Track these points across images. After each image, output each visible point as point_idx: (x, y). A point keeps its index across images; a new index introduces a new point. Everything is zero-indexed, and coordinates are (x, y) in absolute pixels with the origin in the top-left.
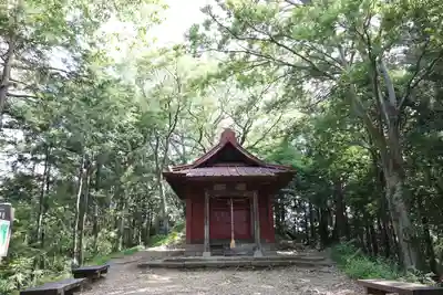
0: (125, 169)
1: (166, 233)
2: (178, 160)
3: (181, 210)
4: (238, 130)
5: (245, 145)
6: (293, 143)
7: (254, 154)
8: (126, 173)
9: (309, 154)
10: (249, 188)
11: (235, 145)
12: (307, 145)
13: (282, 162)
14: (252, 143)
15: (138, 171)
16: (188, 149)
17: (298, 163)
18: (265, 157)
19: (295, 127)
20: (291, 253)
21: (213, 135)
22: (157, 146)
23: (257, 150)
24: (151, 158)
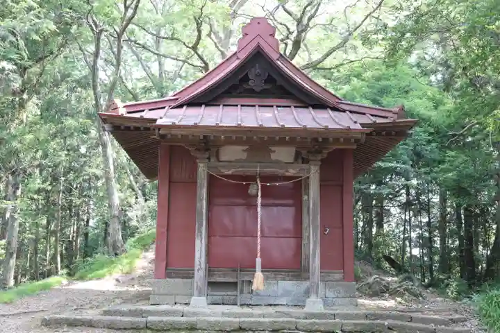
0: (22, 105)
1: (116, 252)
2: (147, 90)
3: (153, 203)
4: (284, 22)
5: (300, 60)
6: (413, 59)
7: (322, 82)
8: (24, 116)
9: (447, 86)
10: (301, 158)
11: (274, 56)
12: (445, 64)
13: (386, 100)
14: (316, 57)
15: (52, 111)
16: (170, 65)
17: (419, 105)
18: (346, 88)
19: (418, 16)
20: (389, 303)
21: (229, 33)
22: (96, 55)
23: (327, 73)
24: (82, 84)
